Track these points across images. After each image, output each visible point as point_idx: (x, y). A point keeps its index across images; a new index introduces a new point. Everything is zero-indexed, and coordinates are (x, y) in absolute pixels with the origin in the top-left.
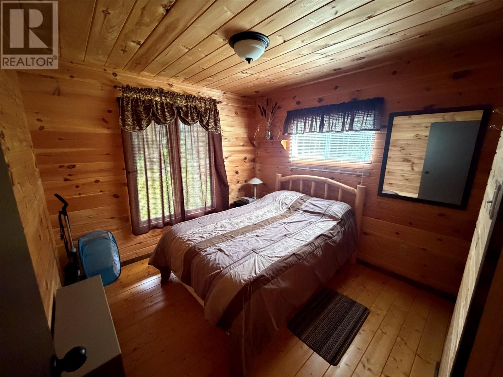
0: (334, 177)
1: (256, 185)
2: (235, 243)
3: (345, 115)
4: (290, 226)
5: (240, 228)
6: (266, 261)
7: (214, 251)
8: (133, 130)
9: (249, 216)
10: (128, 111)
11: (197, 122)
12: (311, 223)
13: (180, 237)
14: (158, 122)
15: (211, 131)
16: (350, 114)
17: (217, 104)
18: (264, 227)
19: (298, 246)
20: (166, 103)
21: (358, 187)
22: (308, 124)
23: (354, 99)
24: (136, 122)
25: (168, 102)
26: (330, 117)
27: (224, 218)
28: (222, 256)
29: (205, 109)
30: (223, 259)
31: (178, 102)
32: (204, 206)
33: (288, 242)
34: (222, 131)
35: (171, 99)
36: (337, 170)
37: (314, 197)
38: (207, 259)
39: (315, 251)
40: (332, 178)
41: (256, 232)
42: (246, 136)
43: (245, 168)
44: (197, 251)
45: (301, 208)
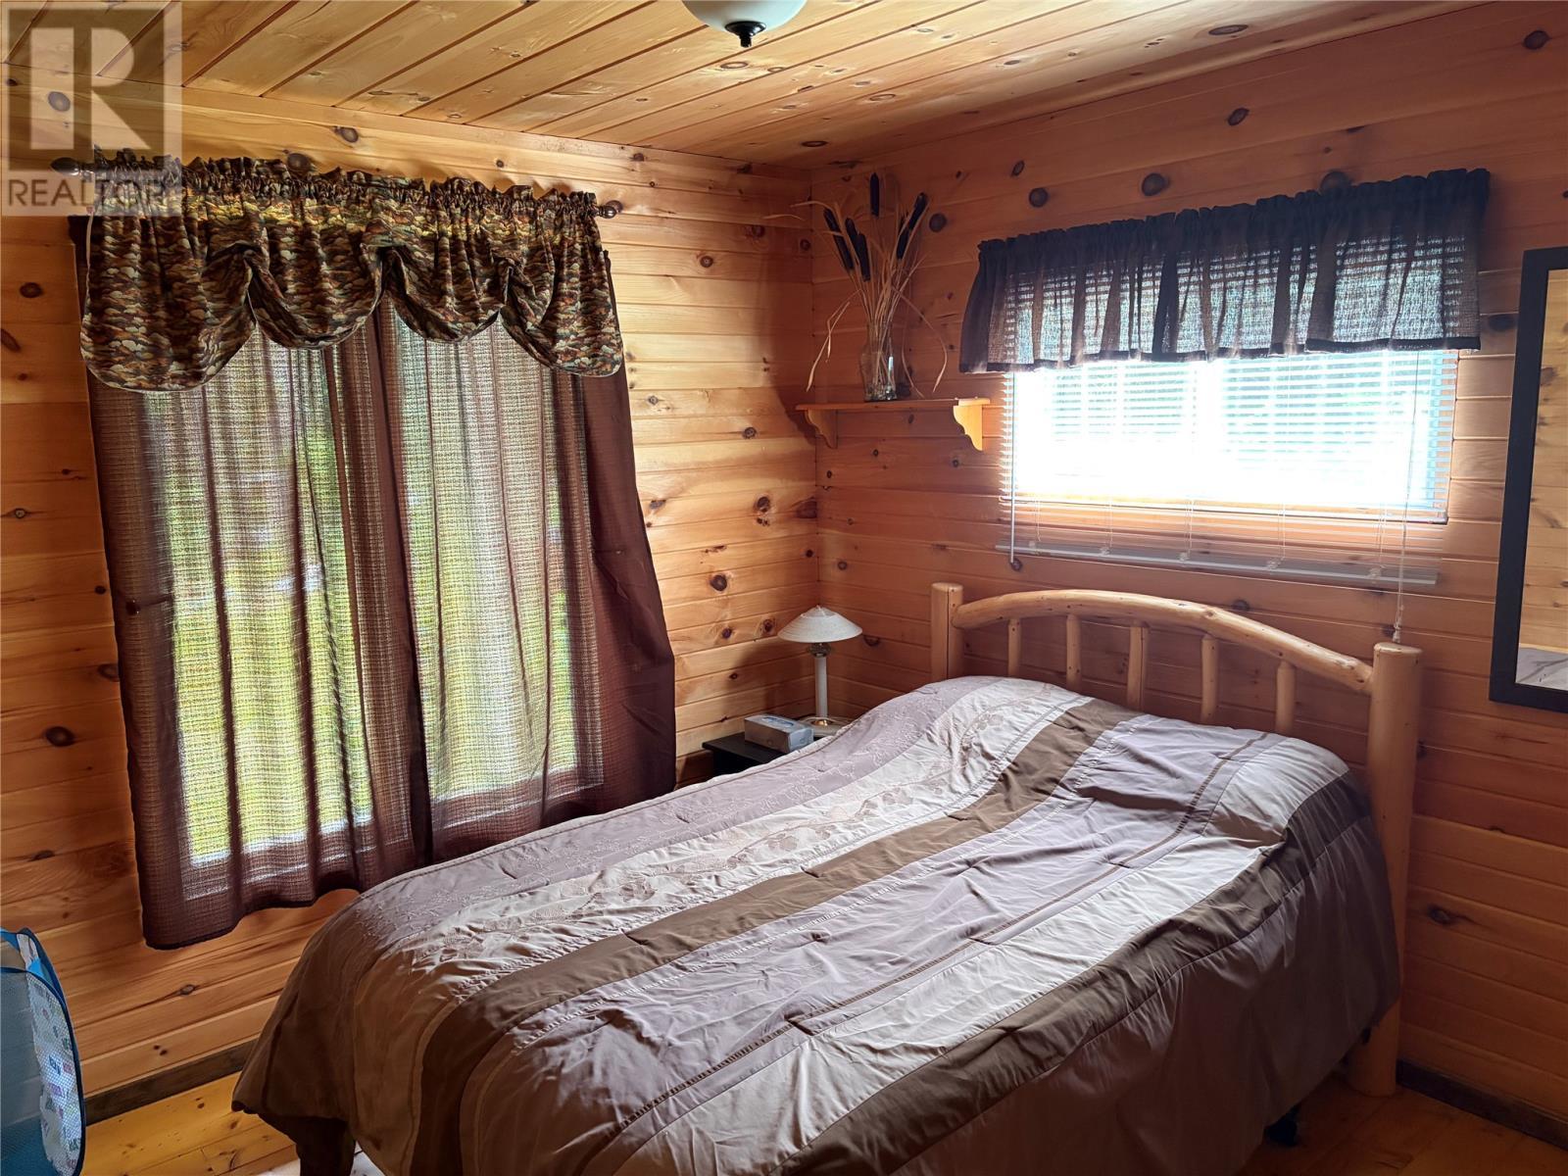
0: (1250, 600)
1: (825, 648)
2: (698, 978)
3: (1291, 263)
4: (1000, 880)
5: (729, 893)
6: (855, 1073)
7: (581, 1022)
8: (151, 381)
9: (781, 827)
10: (126, 285)
11: (493, 319)
12: (1118, 860)
13: (404, 950)
14: (285, 332)
15: (567, 365)
16: (1312, 257)
17: (599, 220)
18: (857, 890)
19: (1034, 991)
20: (322, 232)
21: (1381, 654)
22: (1095, 310)
23: (1333, 174)
24: (165, 341)
25: (336, 227)
26: (1207, 272)
27: (646, 839)
28: (622, 1048)
29: (536, 251)
30: (629, 1066)
31: (391, 220)
32: (539, 773)
33: (982, 970)
34: (631, 358)
35: (350, 212)
36: (1263, 562)
37: (1146, 712)
38: (544, 1069)
39: (1132, 1015)
40: (1240, 607)
41: (813, 917)
42: (761, 380)
43: (763, 553)
44: (495, 1025)
45: (1068, 775)
